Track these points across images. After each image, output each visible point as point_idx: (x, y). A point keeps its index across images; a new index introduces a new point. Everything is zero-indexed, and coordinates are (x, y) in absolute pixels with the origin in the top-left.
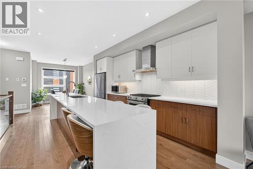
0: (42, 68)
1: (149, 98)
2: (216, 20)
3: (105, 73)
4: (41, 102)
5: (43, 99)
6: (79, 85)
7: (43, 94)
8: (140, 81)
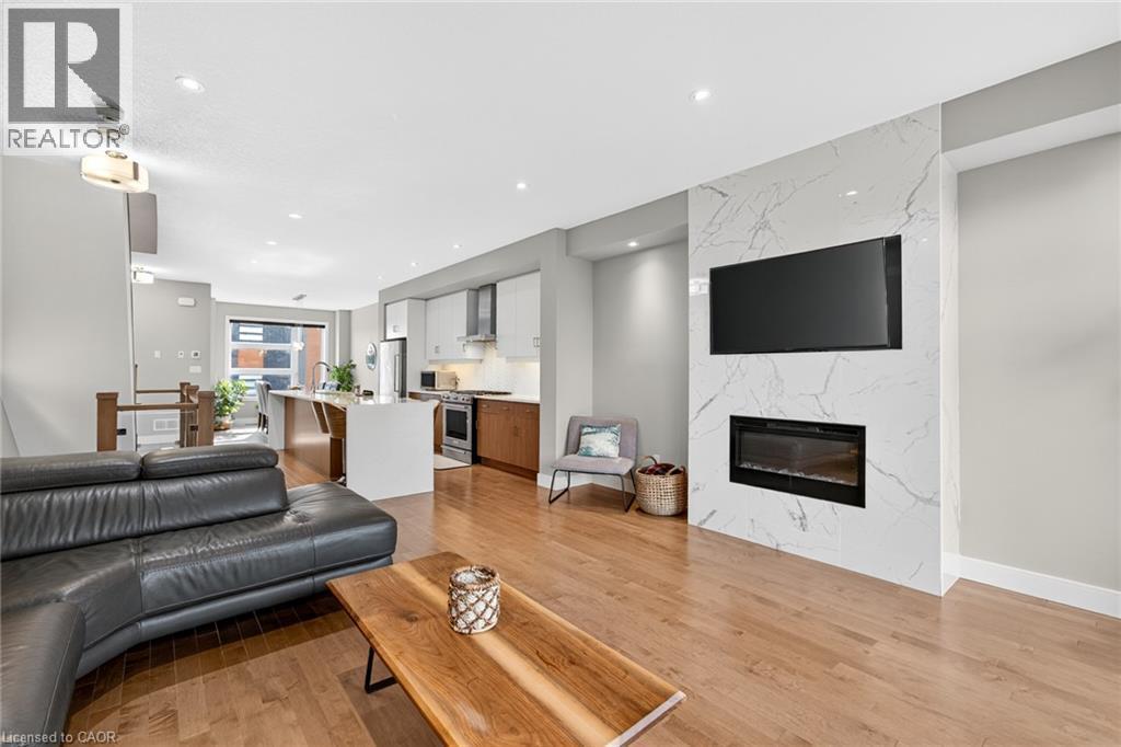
0: (228, 318)
1: (476, 396)
2: (539, 270)
3: (404, 339)
4: (227, 420)
5: (234, 410)
6: (338, 370)
7: (231, 398)
8: (481, 361)
